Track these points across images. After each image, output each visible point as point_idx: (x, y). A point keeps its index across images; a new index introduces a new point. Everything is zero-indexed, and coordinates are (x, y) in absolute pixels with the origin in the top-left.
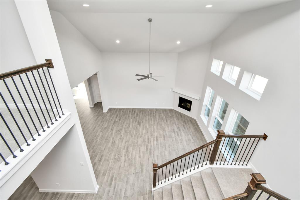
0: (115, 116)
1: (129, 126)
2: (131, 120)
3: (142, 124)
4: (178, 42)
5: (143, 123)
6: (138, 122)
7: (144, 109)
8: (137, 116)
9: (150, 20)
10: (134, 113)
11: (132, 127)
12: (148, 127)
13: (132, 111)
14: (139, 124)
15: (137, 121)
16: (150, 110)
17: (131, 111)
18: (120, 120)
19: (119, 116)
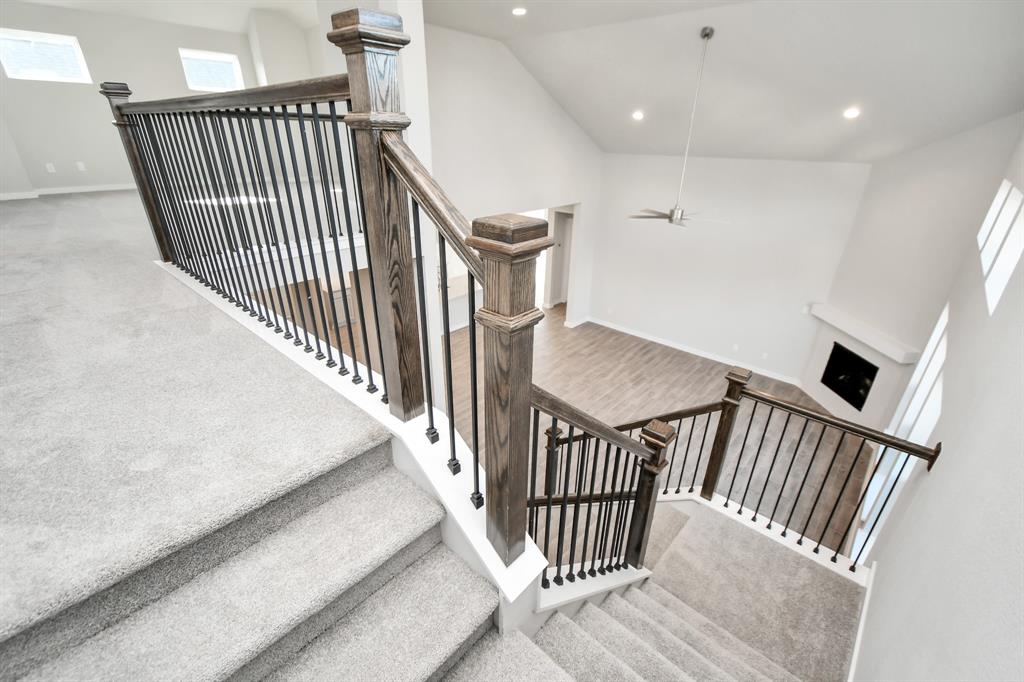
0: (587, 343)
1: (604, 375)
2: (621, 366)
3: (644, 385)
4: (852, 113)
5: (651, 381)
6: (639, 376)
7: (687, 354)
8: (647, 362)
9: (707, 34)
10: (645, 354)
11: (612, 380)
12: (655, 397)
13: (644, 347)
14: (637, 381)
15: (638, 372)
16: (705, 361)
17: (641, 346)
18: (590, 355)
19: (597, 346)
